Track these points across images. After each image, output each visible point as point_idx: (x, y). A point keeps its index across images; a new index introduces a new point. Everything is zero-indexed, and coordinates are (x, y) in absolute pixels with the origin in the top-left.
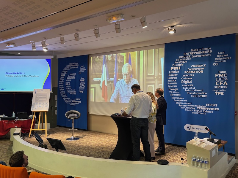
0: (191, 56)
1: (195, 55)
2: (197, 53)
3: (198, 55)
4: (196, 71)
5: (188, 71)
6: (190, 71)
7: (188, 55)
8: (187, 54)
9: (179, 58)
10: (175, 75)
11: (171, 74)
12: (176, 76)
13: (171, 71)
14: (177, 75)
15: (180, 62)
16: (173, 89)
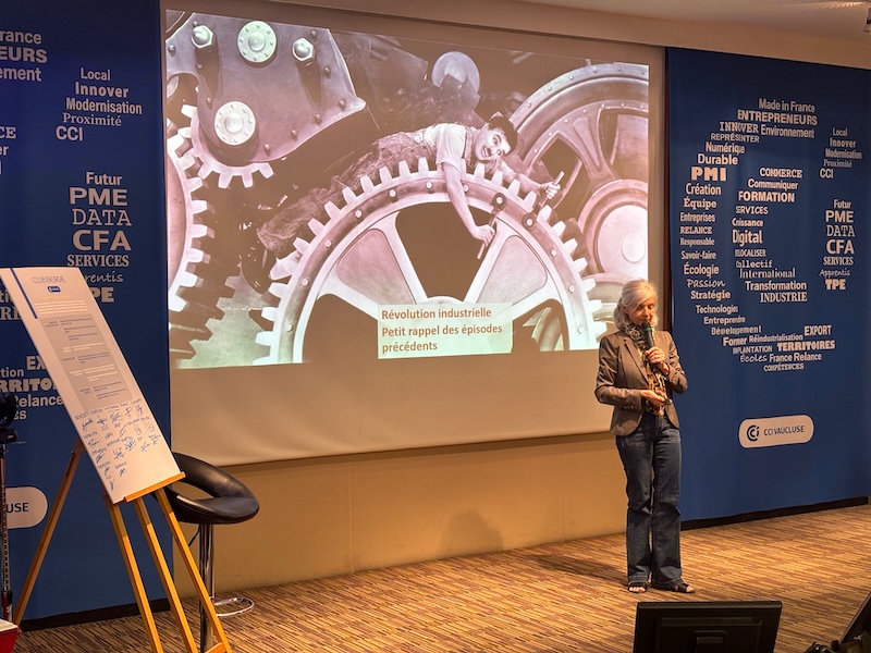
0: (759, 129)
1: (771, 124)
2: (777, 117)
3: (780, 126)
4: (775, 194)
5: (751, 190)
6: (758, 190)
7: (749, 122)
8: (747, 119)
9: (722, 129)
10: (707, 205)
11: (695, 197)
12: (710, 212)
13: (694, 183)
14: (714, 204)
15: (726, 149)
16: (700, 270)
